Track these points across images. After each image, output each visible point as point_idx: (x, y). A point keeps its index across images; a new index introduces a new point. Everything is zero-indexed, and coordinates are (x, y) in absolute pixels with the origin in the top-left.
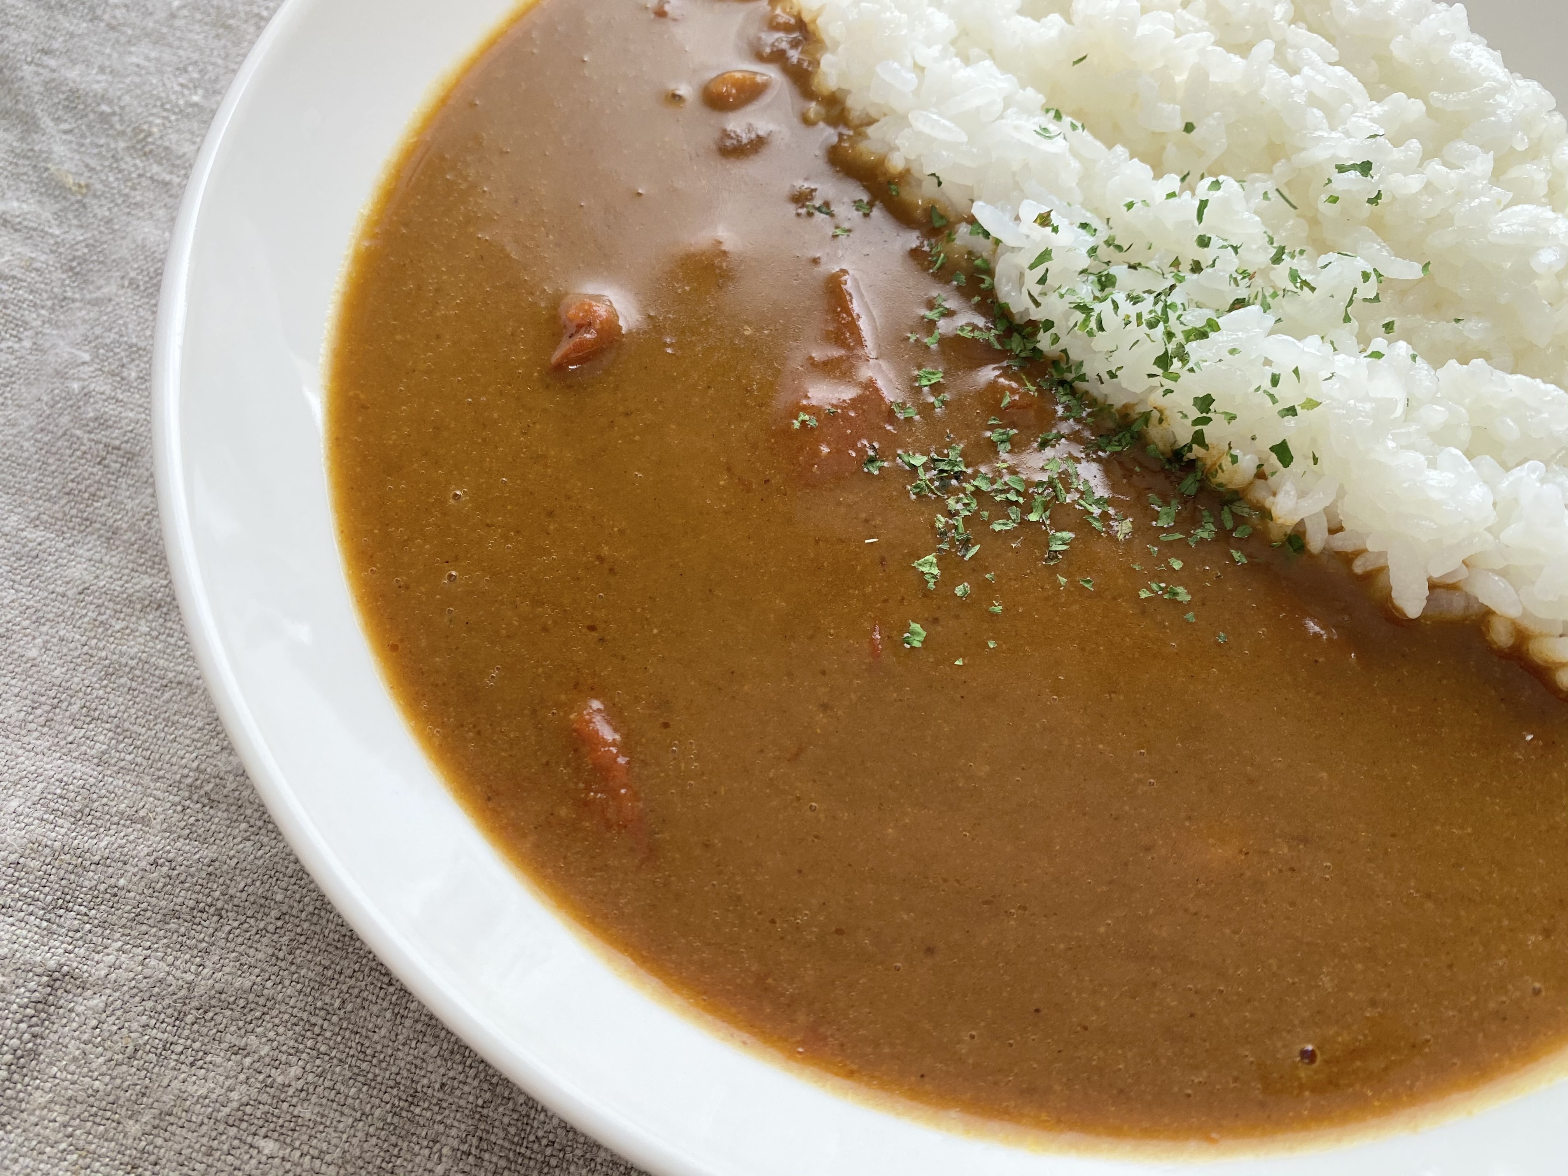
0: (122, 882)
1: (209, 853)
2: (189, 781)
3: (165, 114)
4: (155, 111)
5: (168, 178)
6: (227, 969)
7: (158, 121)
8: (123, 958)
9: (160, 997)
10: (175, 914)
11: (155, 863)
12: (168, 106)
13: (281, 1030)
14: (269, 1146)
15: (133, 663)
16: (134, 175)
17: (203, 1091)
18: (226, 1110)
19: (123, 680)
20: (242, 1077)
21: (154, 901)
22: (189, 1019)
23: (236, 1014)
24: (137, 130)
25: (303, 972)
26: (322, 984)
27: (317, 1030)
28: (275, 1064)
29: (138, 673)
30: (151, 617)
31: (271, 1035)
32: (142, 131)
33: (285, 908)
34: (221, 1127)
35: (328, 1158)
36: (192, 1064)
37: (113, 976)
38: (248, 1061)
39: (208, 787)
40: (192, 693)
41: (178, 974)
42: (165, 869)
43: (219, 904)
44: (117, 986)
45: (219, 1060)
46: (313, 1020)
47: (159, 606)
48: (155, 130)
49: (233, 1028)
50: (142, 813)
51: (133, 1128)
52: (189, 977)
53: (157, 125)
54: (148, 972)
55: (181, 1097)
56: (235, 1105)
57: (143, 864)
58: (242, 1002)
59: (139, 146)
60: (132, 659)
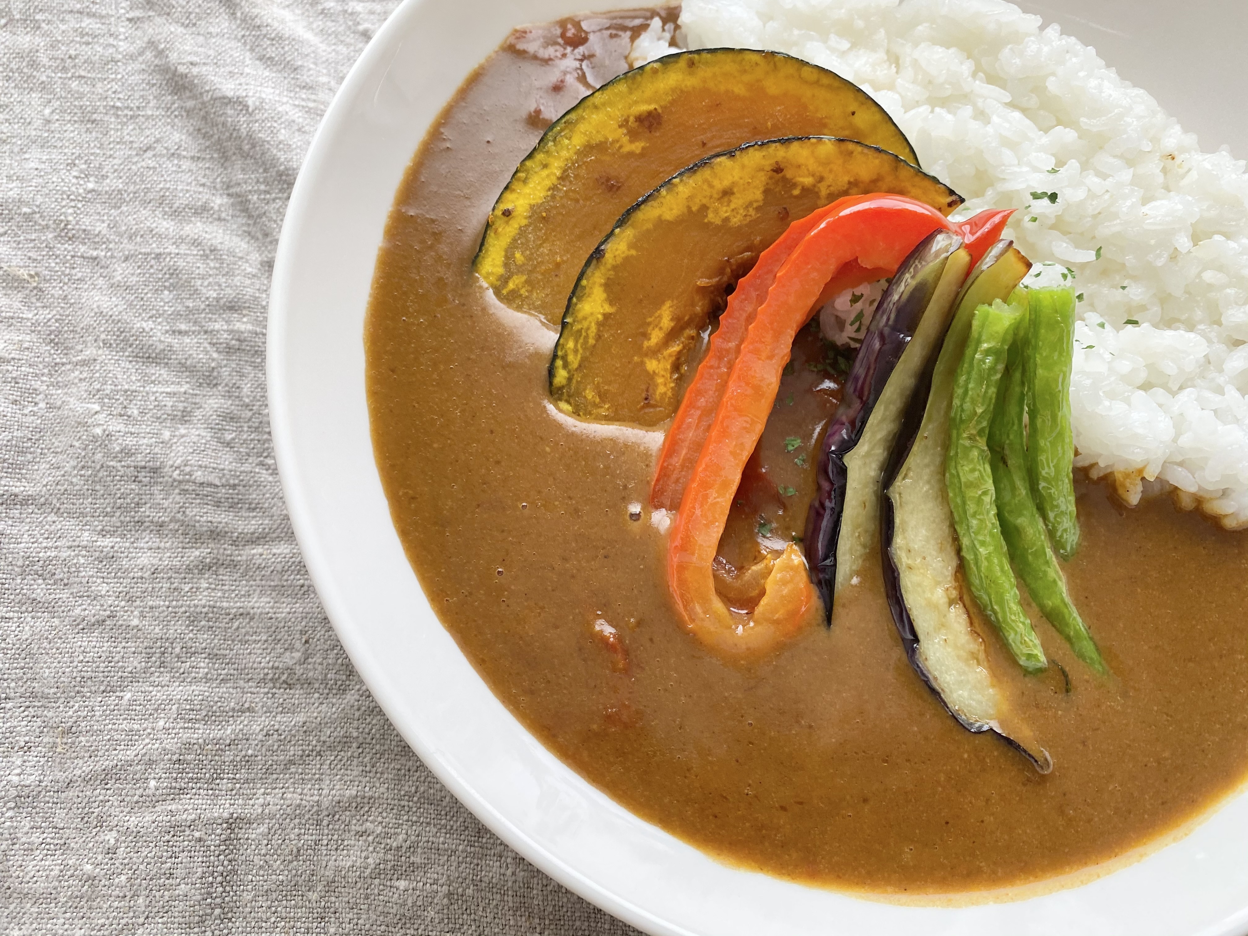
0: (250, 752)
1: (301, 718)
2: (270, 676)
3: (73, 204)
4: (64, 203)
5: (95, 253)
6: (337, 787)
7: (71, 211)
8: (268, 798)
9: (301, 816)
10: (291, 762)
11: (268, 735)
12: (72, 197)
13: (385, 814)
14: (402, 884)
15: (206, 610)
16: (69, 257)
17: (349, 864)
18: (369, 871)
19: (203, 623)
20: (371, 849)
21: (275, 758)
22: (325, 823)
23: (353, 812)
24: (58, 222)
25: (386, 776)
26: (400, 780)
27: (407, 809)
28: (387, 835)
29: (211, 615)
30: (207, 576)
31: (380, 819)
32: (62, 221)
33: (361, 740)
34: (369, 881)
35: (440, 882)
36: (337, 849)
37: (267, 811)
38: (371, 838)
39: (284, 677)
40: (252, 619)
41: (308, 798)
42: (275, 736)
43: (318, 748)
44: (271, 817)
45: (352, 842)
46: (402, 803)
47: (210, 568)
48: (70, 218)
49: (354, 822)
50: (247, 705)
51: (314, 896)
52: (316, 798)
53: (71, 214)
54: (289, 802)
55: (338, 870)
56: (373, 866)
57: (260, 737)
58: (354, 805)
59: (63, 234)
60: (204, 607)
